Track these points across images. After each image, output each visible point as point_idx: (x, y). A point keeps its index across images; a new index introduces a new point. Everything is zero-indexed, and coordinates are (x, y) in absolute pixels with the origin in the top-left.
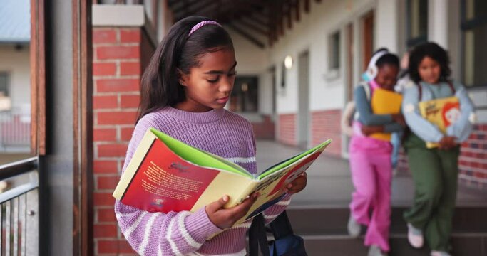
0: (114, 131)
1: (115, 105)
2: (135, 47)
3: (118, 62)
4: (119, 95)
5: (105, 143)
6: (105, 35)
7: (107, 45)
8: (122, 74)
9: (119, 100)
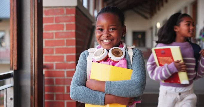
0: (63, 57)
1: (64, 45)
2: (72, 16)
3: (65, 24)
4: (65, 39)
5: (59, 62)
6: (59, 11)
7: (60, 16)
8: (67, 30)
9: (65, 42)
